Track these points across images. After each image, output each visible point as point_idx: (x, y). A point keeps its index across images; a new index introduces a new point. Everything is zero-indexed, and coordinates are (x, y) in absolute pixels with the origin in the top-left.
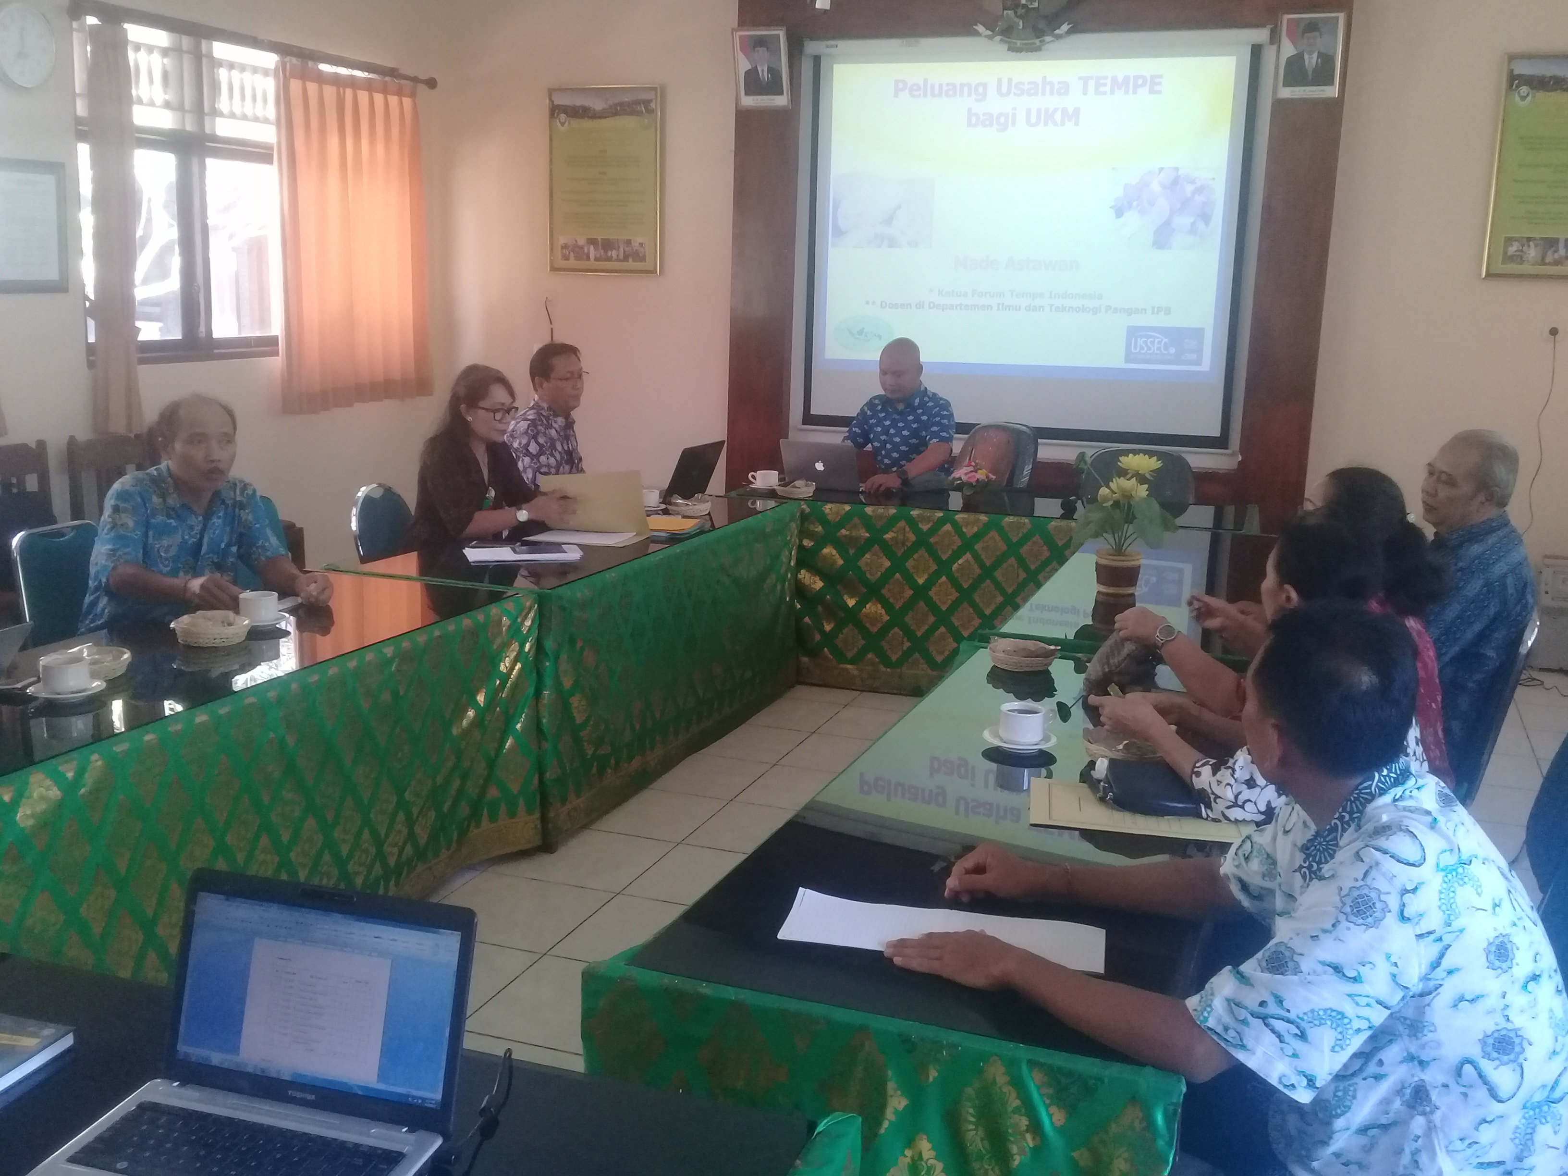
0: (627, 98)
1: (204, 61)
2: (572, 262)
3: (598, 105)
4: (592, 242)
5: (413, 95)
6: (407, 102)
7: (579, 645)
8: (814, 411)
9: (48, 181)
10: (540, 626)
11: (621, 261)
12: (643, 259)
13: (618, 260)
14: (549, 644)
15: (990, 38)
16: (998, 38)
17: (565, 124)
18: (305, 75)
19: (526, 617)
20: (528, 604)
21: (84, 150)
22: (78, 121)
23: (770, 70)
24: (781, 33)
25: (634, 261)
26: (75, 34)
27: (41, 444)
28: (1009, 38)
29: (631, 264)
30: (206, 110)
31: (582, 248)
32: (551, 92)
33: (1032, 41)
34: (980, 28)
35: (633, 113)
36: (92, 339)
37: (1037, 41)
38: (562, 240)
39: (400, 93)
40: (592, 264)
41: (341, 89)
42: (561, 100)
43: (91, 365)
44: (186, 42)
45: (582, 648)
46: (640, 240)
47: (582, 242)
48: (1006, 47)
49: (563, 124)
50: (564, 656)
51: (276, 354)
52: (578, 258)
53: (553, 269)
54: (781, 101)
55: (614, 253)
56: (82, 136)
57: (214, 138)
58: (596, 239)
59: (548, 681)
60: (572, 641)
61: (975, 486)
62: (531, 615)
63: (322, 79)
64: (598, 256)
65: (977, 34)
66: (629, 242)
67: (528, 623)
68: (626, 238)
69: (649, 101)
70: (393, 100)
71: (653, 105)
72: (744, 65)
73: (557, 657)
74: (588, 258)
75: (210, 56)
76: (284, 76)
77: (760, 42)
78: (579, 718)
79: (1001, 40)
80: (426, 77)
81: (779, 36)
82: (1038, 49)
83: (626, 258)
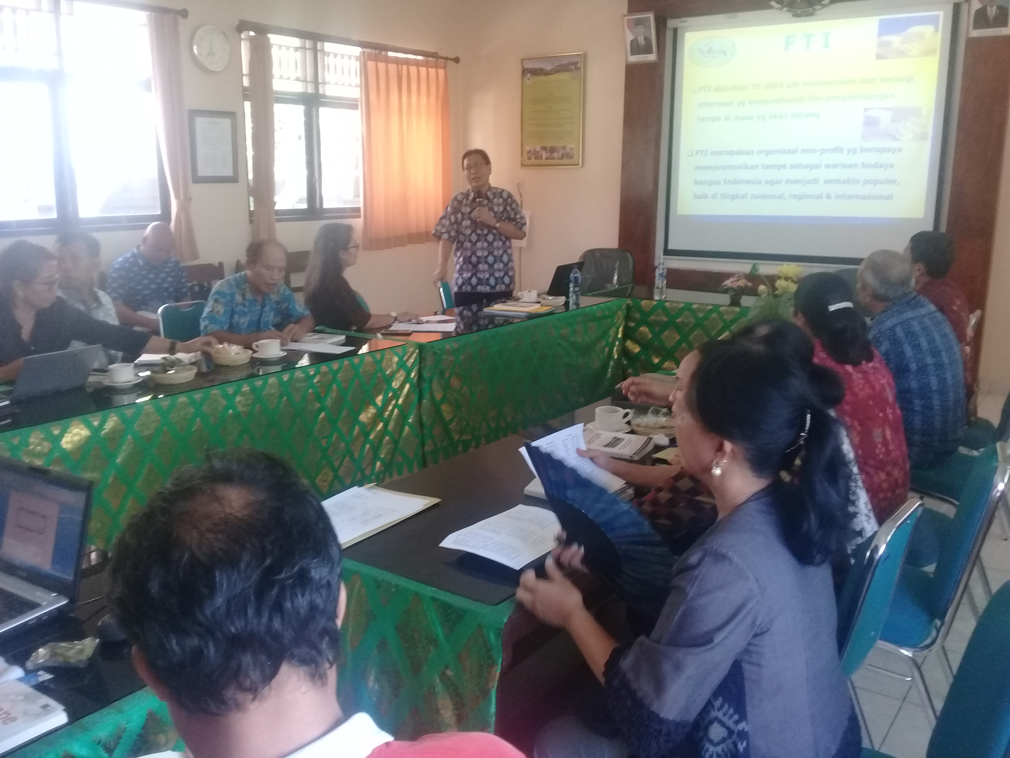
0: (565, 62)
1: (319, 54)
2: (533, 161)
3: (548, 67)
4: (544, 148)
5: (445, 68)
6: (441, 72)
7: (447, 375)
8: (671, 247)
9: (226, 123)
10: (420, 363)
11: (560, 159)
12: (572, 157)
13: (558, 159)
14: (426, 374)
15: (780, 9)
16: (785, 9)
17: (531, 80)
18: (376, 59)
19: (409, 357)
20: (411, 350)
21: (247, 105)
22: (245, 89)
23: (646, 39)
24: (651, 16)
25: (567, 158)
26: (243, 43)
27: (221, 264)
28: (793, 9)
29: (565, 161)
30: (320, 80)
31: (538, 152)
32: (522, 60)
33: (807, 10)
34: (773, 4)
35: (568, 70)
36: (252, 209)
37: (810, 10)
38: (527, 148)
39: (436, 67)
40: (544, 161)
41: (400, 66)
42: (528, 65)
43: (251, 222)
44: (308, 44)
45: (450, 377)
46: (570, 146)
47: (538, 149)
48: (790, 14)
49: (529, 79)
50: (435, 380)
51: (359, 217)
52: (536, 158)
53: (522, 165)
54: (652, 57)
55: (555, 155)
56: (246, 97)
57: (324, 96)
58: (546, 147)
59: (427, 395)
60: (442, 373)
61: (736, 290)
62: (415, 355)
63: (387, 60)
64: (547, 157)
65: (771, 7)
66: (564, 148)
67: (412, 360)
68: (562, 145)
69: (577, 63)
70: (432, 71)
71: (579, 65)
72: (630, 37)
73: (431, 382)
74: (541, 159)
75: (322, 50)
76: (364, 61)
77: (638, 22)
78: (447, 417)
79: (788, 10)
80: (453, 56)
81: (650, 17)
82: (812, 14)
83: (562, 157)
